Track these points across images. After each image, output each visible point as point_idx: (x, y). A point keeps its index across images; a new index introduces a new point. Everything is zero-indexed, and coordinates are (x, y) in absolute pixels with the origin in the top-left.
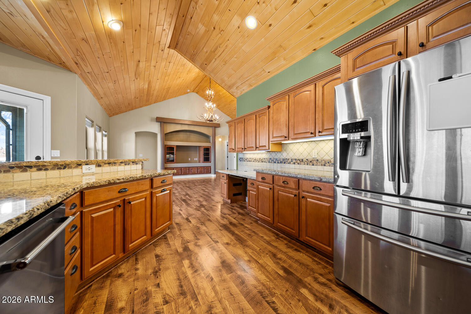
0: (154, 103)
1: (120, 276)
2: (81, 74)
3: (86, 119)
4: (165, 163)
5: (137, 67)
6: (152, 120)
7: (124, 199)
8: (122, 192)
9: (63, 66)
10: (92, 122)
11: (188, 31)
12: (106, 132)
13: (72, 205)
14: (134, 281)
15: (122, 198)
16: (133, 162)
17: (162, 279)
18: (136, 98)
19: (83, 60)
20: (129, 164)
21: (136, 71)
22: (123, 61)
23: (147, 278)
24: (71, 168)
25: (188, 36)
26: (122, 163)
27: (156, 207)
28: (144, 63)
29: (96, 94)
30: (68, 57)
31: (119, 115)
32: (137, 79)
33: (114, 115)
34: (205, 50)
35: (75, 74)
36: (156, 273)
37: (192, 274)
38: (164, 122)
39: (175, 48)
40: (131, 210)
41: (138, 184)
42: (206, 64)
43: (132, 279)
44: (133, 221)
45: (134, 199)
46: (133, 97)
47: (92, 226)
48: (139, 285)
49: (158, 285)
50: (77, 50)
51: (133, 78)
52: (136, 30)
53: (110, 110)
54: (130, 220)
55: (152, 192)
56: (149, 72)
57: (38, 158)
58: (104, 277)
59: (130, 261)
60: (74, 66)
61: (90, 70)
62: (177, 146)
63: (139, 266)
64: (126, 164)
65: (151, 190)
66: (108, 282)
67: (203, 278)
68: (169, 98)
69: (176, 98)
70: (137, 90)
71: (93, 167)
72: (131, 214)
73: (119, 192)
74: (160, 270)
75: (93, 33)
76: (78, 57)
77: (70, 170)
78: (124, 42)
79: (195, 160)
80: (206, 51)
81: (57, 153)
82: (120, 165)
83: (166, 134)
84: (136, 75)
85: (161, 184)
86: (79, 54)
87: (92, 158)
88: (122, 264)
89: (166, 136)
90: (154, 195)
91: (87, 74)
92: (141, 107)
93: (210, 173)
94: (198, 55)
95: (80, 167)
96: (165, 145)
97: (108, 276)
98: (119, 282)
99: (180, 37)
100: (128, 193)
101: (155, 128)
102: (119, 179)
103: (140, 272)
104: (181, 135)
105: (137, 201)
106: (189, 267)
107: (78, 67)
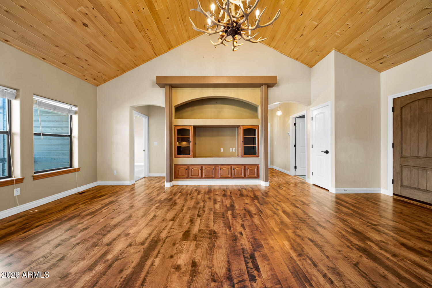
4: (175, 157)
38: (170, 86)
62: (193, 126)
79: (231, 151)
93: (258, 177)
96: (175, 126)
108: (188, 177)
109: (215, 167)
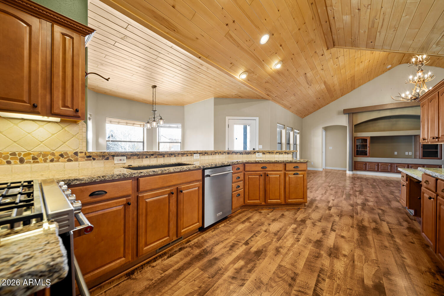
0: (342, 96)
1: (261, 213)
2: (272, 99)
3: (278, 125)
4: (355, 156)
5: (306, 78)
6: (339, 113)
7: (265, 173)
8: (263, 168)
9: (263, 99)
10: (284, 125)
11: (337, 28)
12: (298, 130)
13: (238, 168)
14: (263, 217)
15: (264, 172)
16: (285, 153)
17: (274, 224)
18: (318, 98)
19: (270, 92)
20: (282, 154)
21: (307, 81)
22: (293, 80)
23: (268, 219)
24: (251, 154)
25: (339, 31)
26: (277, 152)
27: (289, 184)
28: (311, 72)
29: (285, 106)
30: (263, 94)
31: (310, 115)
32: (311, 85)
33: (305, 116)
34: (362, 31)
35: (269, 101)
36: (274, 220)
37: (290, 232)
38: (353, 113)
39: (334, 46)
40: (269, 181)
41: (274, 166)
42: (371, 42)
43: (263, 216)
44: (270, 186)
45: (271, 174)
46: (315, 99)
47: (249, 181)
48: (263, 220)
49: (269, 224)
50: (265, 89)
51: (308, 86)
52: (292, 59)
53: (300, 113)
54: (268, 186)
55: (285, 173)
56: (319, 76)
57: (254, 149)
58: (255, 210)
59: (269, 210)
60: (267, 97)
61: (276, 95)
62: (371, 137)
63: (270, 214)
64: (280, 154)
65: (285, 171)
66: (255, 212)
67: (294, 237)
68: (359, 86)
69: (371, 82)
70: (316, 92)
71: (261, 154)
72: (269, 182)
73: (262, 168)
74: (277, 220)
75: (269, 76)
76: (267, 92)
77: (251, 155)
78: (288, 70)
79: (406, 154)
80: (364, 31)
81: (261, 147)
82: (276, 154)
83: (356, 126)
84: (308, 83)
85: (294, 169)
86: (267, 90)
87: (284, 149)
88: (265, 209)
89: (357, 127)
90: (286, 175)
91: (276, 97)
92: (328, 104)
94: (357, 39)
95: (255, 154)
96: (355, 137)
97: (257, 210)
98: (258, 214)
99: (333, 36)
100: (267, 169)
101: (344, 121)
102: (261, 161)
103: (268, 216)
104: (382, 124)
105: (273, 176)
106: (293, 229)
107: (269, 96)
108: (365, 170)
109: (391, 164)
